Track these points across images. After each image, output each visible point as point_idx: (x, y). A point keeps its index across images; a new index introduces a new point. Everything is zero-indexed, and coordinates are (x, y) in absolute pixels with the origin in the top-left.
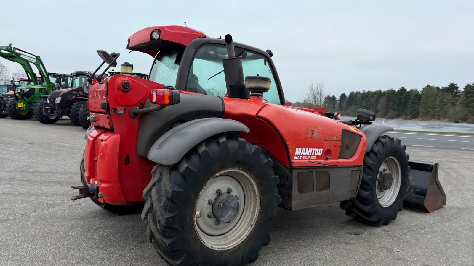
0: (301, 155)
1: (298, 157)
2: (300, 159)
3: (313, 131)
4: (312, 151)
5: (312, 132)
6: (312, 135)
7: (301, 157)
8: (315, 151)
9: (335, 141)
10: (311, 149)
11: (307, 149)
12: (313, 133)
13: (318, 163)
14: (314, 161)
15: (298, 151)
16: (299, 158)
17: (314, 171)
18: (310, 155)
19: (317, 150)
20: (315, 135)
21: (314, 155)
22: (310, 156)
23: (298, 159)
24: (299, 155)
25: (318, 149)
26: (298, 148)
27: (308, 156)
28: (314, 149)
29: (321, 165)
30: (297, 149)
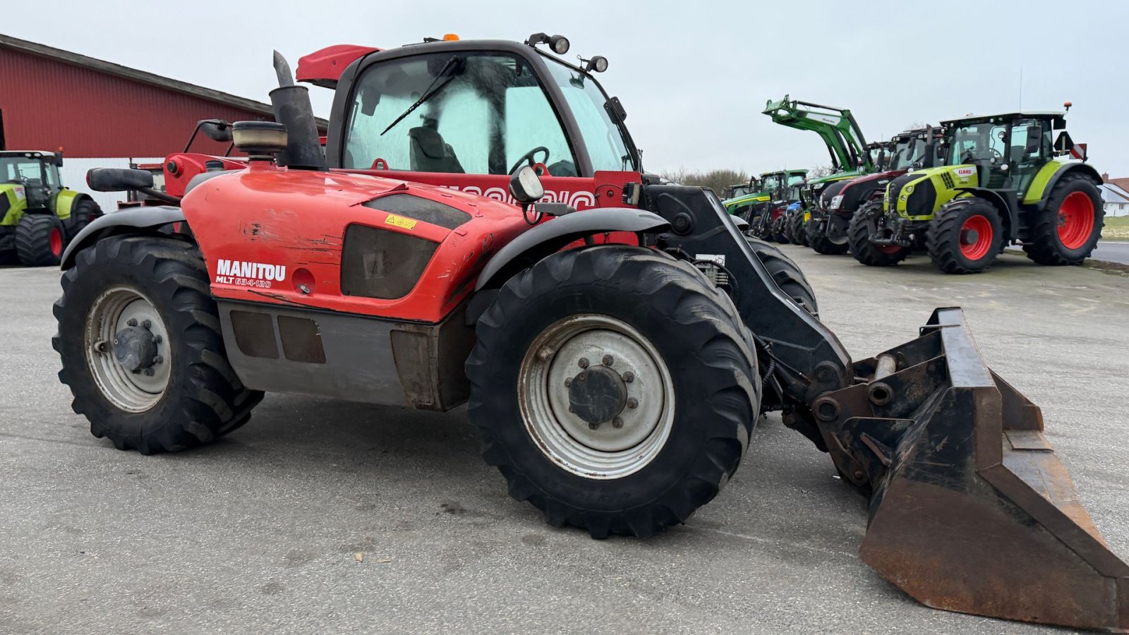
0: (232, 274)
1: (225, 278)
2: (231, 282)
3: (256, 225)
4: (258, 269)
5: (255, 228)
6: (254, 234)
7: (231, 279)
8: (264, 269)
9: (318, 249)
10: (255, 265)
11: (244, 264)
12: (256, 231)
13: (274, 297)
14: (263, 291)
15: (223, 266)
16: (228, 280)
17: (274, 315)
18: (254, 276)
19: (269, 267)
20: (262, 233)
21: (264, 279)
22: (255, 280)
23: (225, 282)
24: (228, 274)
25: (271, 267)
26: (223, 261)
27: (248, 279)
28: (261, 266)
29: (281, 302)
30: (221, 262)
